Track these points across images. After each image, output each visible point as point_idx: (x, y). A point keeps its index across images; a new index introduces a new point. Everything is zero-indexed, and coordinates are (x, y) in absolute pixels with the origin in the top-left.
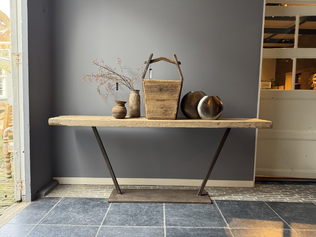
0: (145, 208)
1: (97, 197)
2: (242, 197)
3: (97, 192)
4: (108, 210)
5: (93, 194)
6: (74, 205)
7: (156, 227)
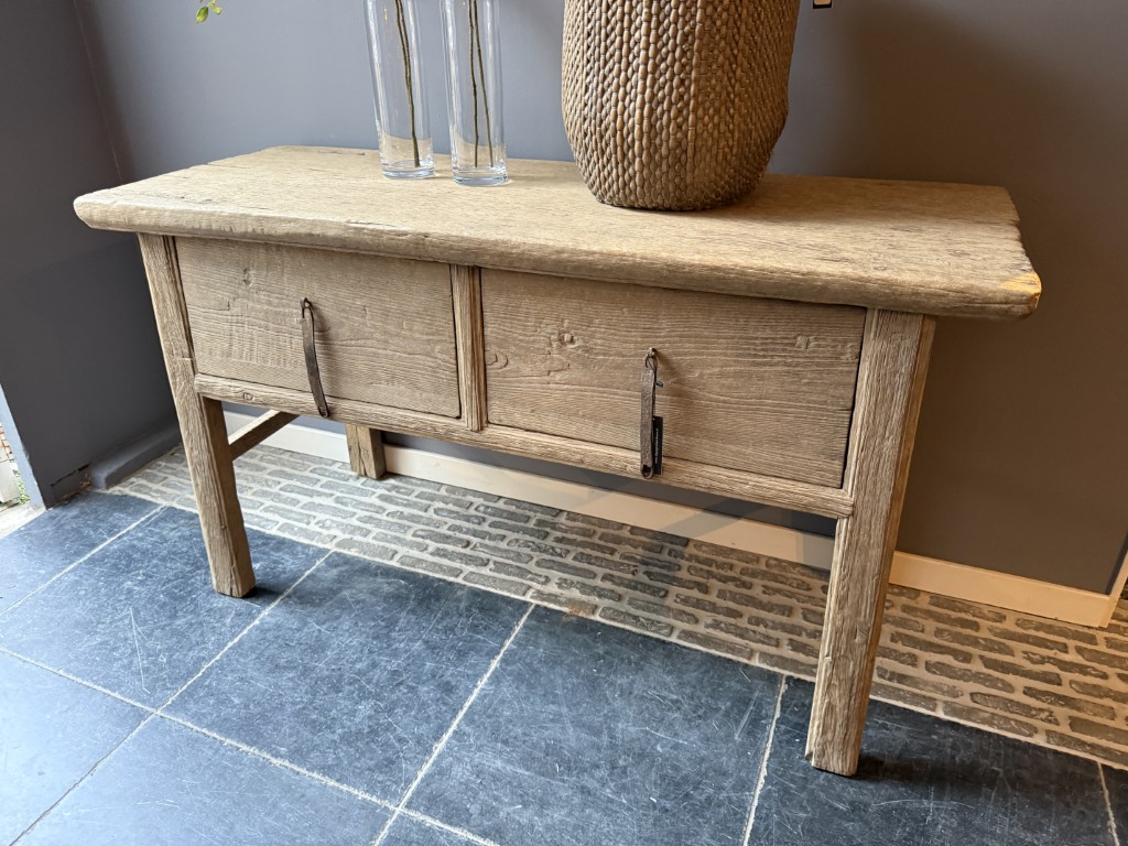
0: (406, 651)
1: (273, 531)
2: (972, 694)
3: (299, 502)
4: (257, 622)
5: (276, 511)
6: (163, 559)
7: (361, 795)
